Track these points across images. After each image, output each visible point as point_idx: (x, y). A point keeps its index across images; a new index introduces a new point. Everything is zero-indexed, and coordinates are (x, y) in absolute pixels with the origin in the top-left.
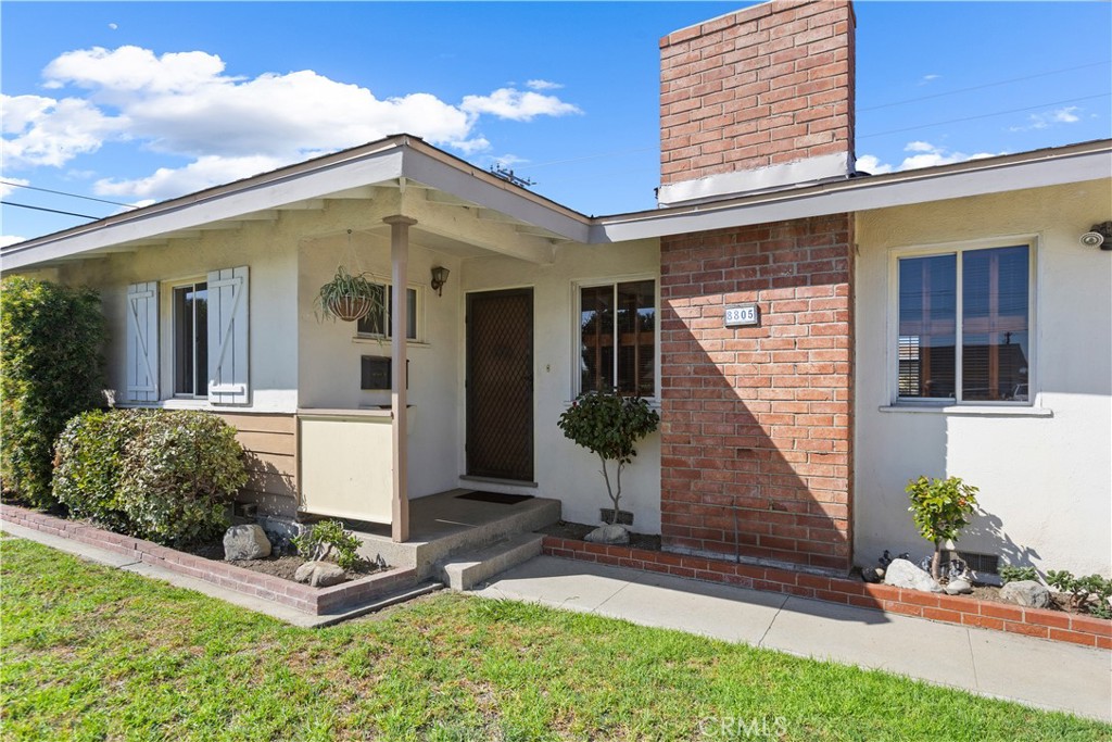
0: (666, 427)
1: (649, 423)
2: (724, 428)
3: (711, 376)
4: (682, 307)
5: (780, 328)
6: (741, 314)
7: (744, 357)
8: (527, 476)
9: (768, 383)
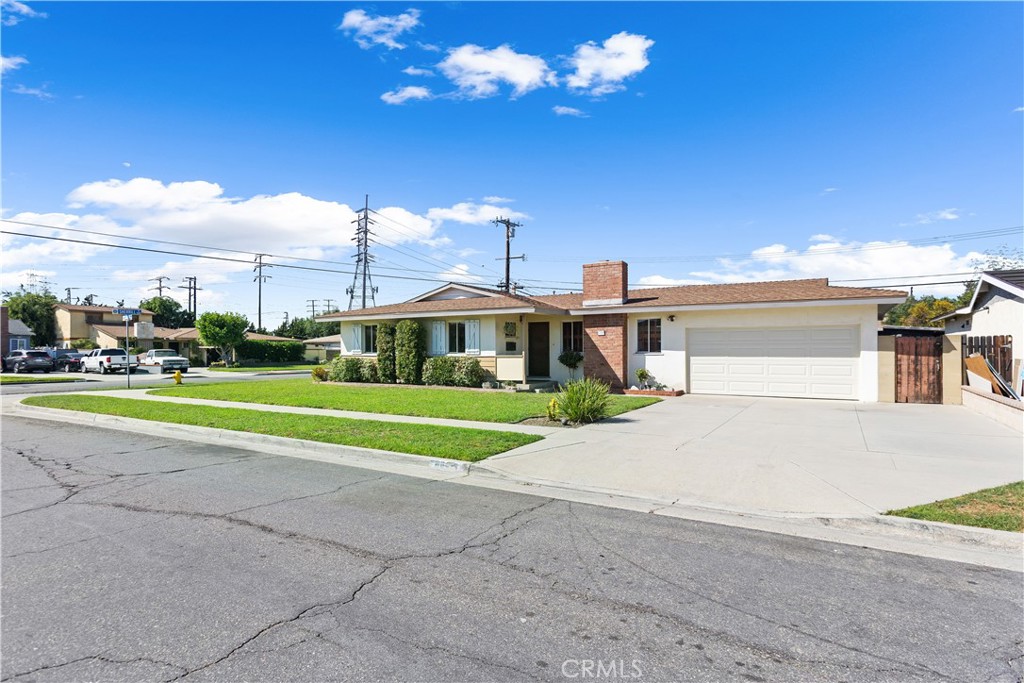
0: (584, 359)
1: (581, 358)
2: (598, 359)
3: (594, 347)
4: (588, 331)
5: (610, 336)
6: (601, 333)
7: (602, 342)
8: (548, 375)
9: (607, 348)
